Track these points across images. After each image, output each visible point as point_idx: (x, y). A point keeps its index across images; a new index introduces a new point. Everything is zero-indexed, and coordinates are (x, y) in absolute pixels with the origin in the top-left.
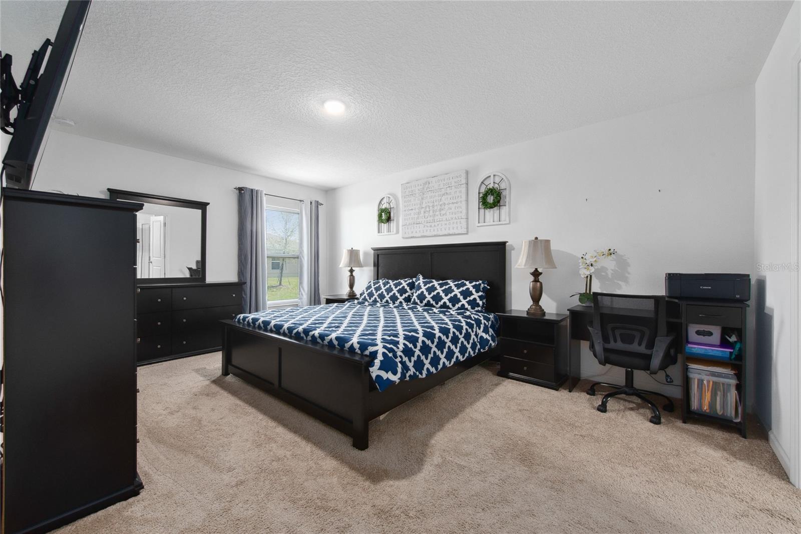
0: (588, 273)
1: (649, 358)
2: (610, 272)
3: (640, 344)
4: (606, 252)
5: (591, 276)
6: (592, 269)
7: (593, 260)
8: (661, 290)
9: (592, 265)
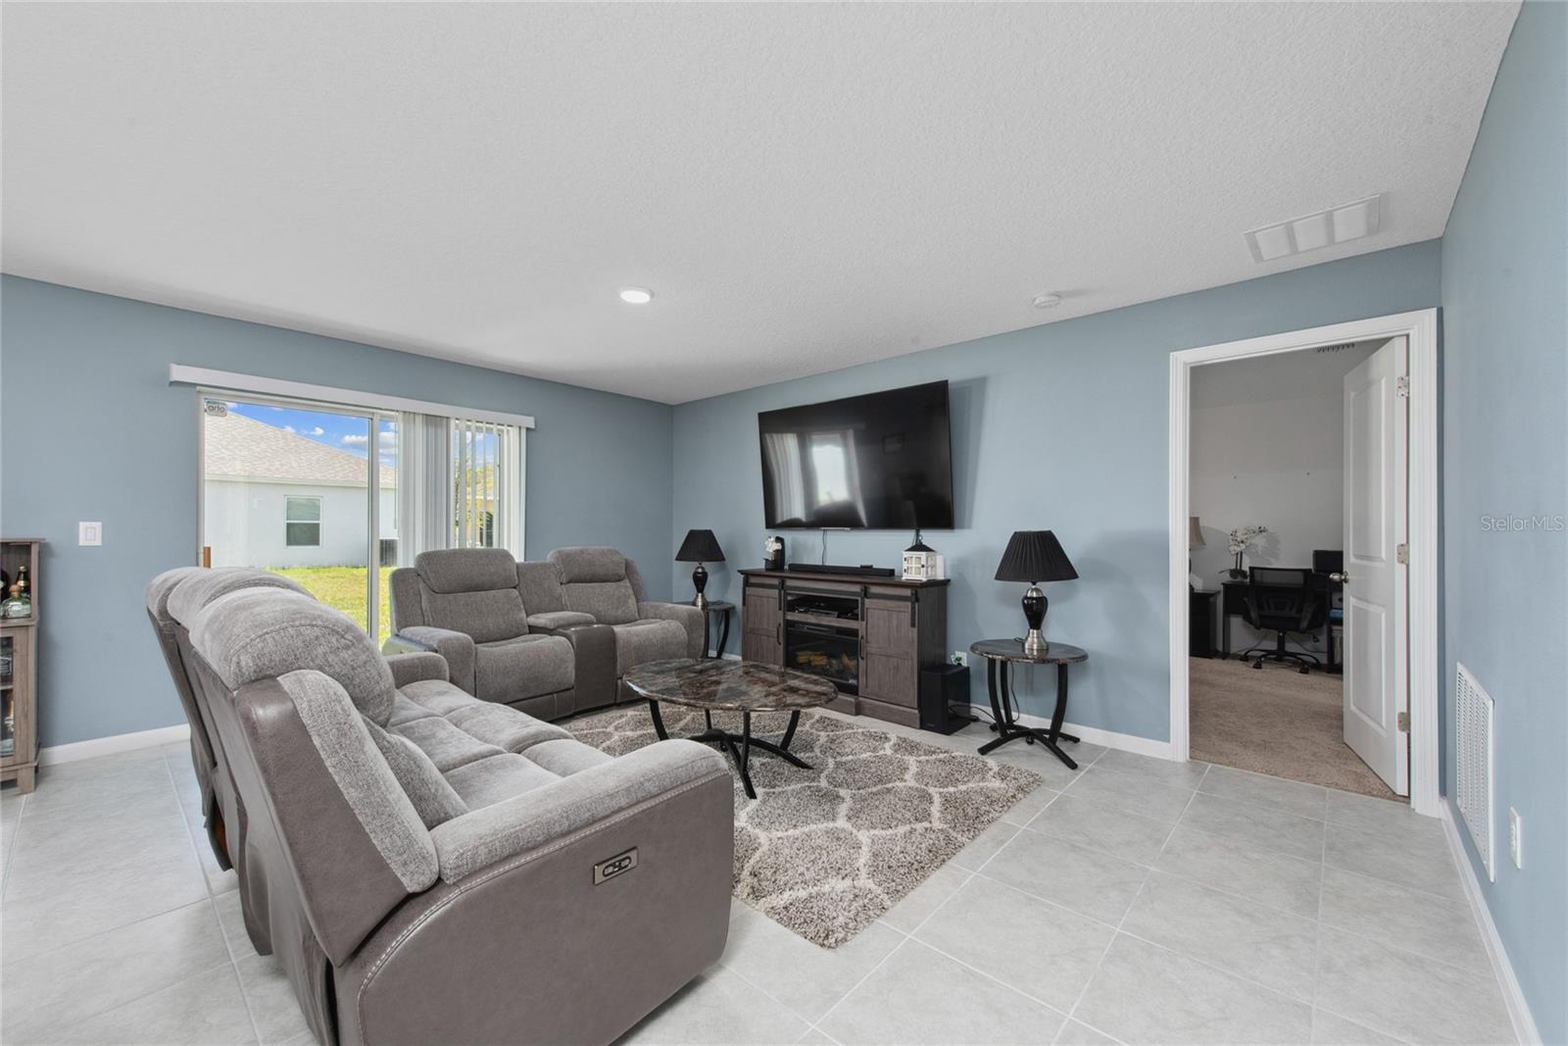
0: (1238, 549)
1: (1298, 621)
2: (1260, 549)
3: (1291, 610)
4: (1257, 530)
5: (1241, 553)
6: (1243, 546)
7: (1244, 537)
8: (1309, 565)
9: (1242, 542)
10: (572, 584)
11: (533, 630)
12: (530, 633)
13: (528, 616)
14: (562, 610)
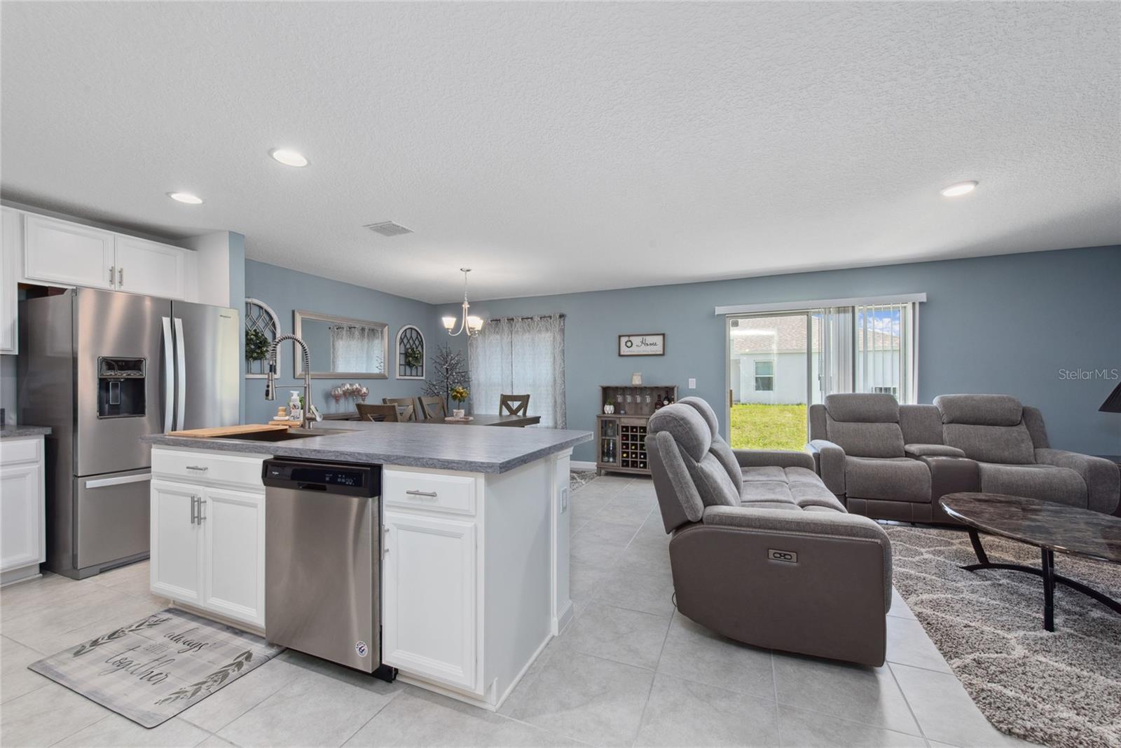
10: (953, 425)
11: (908, 455)
12: (906, 457)
13: (905, 444)
14: (943, 444)
